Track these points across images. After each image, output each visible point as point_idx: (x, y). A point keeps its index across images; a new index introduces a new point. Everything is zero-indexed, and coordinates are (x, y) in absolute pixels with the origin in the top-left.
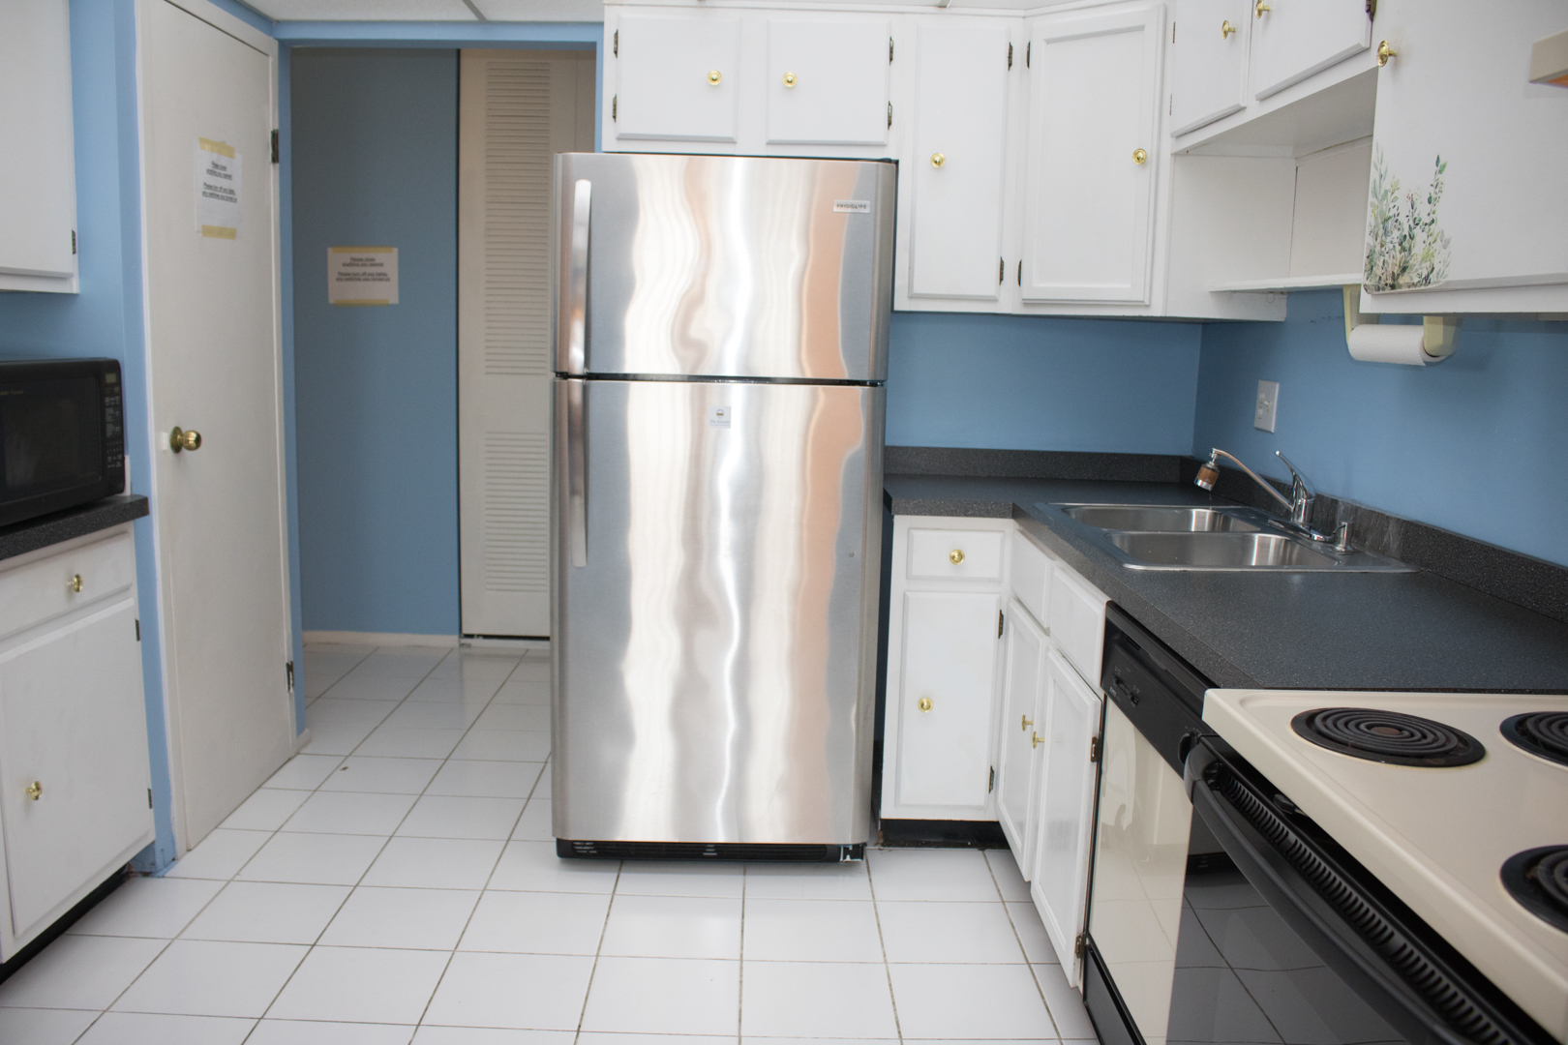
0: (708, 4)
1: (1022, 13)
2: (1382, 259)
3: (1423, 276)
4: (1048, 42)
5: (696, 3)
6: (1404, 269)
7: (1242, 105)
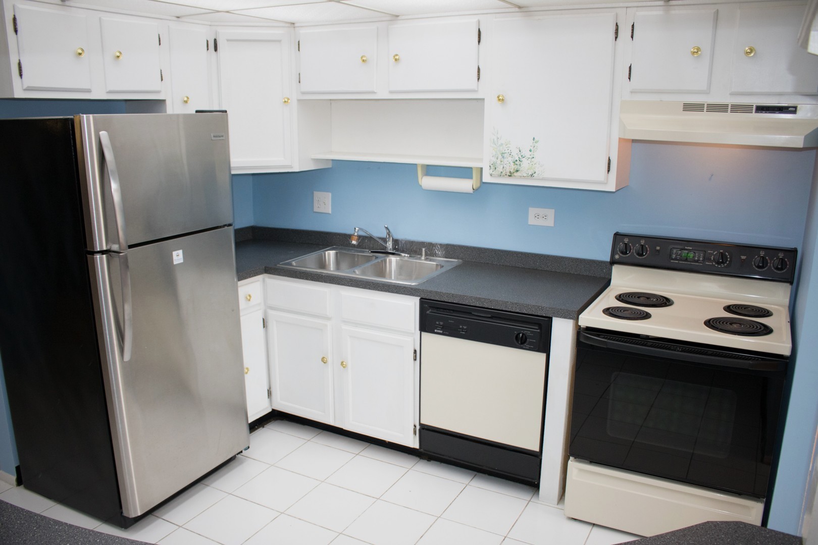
0: (67, 3)
1: (209, 23)
2: (502, 166)
3: (530, 174)
4: (228, 40)
5: (60, 3)
6: (517, 171)
7: (376, 91)
